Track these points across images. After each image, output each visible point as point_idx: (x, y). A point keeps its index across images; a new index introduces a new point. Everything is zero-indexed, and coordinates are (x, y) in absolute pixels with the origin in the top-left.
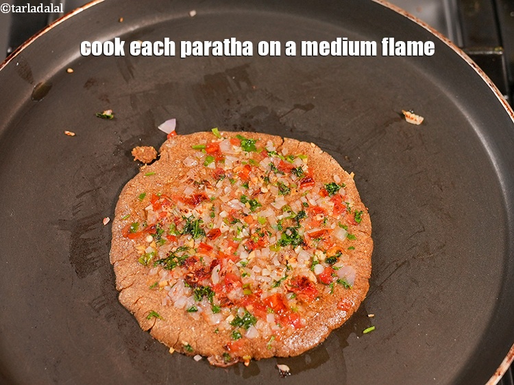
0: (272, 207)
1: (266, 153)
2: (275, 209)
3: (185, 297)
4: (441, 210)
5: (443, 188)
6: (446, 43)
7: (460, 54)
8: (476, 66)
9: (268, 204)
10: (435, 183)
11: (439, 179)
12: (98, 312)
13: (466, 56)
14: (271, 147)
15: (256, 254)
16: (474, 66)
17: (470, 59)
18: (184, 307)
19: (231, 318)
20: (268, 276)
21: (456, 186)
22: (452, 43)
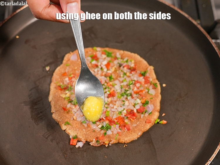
0: (118, 80)
1: (116, 58)
2: (120, 81)
3: (81, 117)
9: (117, 79)
12: (47, 139)
14: (118, 55)
15: (111, 99)
18: (81, 121)
19: (100, 126)
20: (116, 109)
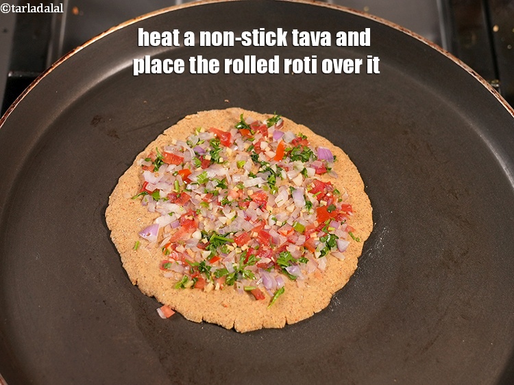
4: (459, 217)
5: (458, 195)
6: (444, 54)
7: (458, 64)
8: (476, 74)
10: (449, 192)
11: (452, 187)
13: (465, 65)
16: (474, 74)
17: (469, 68)
21: (470, 192)
22: (449, 54)
